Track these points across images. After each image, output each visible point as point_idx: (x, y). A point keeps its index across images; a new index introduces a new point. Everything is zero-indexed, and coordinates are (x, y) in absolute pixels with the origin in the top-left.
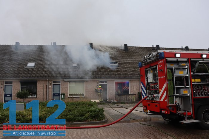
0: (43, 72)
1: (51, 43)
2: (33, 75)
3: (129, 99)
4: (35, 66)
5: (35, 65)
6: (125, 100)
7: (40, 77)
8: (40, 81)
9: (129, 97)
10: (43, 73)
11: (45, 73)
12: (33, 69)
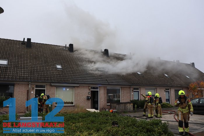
0: (22, 72)
1: (24, 39)
2: (8, 76)
3: (127, 107)
4: (8, 64)
5: (8, 62)
6: (124, 109)
7: (19, 78)
8: (19, 84)
9: (127, 106)
10: (21, 74)
11: (25, 75)
12: (6, 67)
